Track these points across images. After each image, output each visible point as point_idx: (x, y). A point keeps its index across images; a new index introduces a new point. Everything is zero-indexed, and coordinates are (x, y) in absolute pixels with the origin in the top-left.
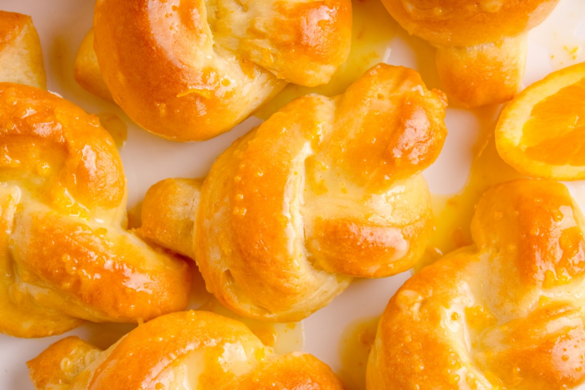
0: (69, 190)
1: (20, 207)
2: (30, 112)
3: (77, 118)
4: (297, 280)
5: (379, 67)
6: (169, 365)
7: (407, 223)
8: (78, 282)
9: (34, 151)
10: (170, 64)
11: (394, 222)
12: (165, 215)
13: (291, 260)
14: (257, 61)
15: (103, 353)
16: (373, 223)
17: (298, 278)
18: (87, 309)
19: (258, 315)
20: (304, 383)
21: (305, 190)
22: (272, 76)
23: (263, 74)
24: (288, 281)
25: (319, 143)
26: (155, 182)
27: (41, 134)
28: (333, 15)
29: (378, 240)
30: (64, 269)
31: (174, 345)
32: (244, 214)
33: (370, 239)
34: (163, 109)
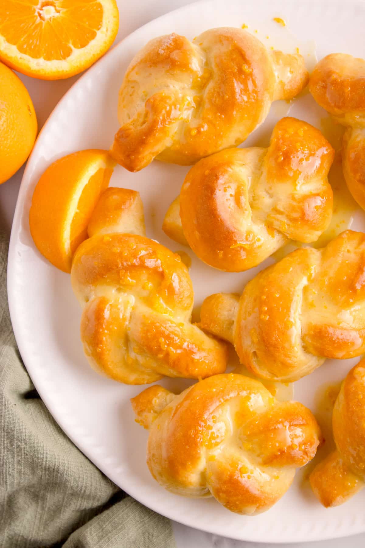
0: (163, 298)
1: (134, 308)
2: (143, 253)
3: (169, 256)
4: (295, 359)
5: (348, 232)
6: (220, 405)
7: (362, 328)
8: (167, 354)
9: (144, 276)
10: (228, 229)
11: (354, 327)
12: (217, 316)
13: (293, 347)
14: (277, 228)
15: (178, 396)
16: (342, 327)
17: (296, 358)
18: (170, 370)
19: (270, 378)
20: (298, 420)
21: (302, 306)
22: (285, 237)
23: (280, 235)
24: (290, 359)
25: (312, 278)
26: (209, 294)
27: (149, 266)
28: (323, 202)
29: (345, 338)
30: (160, 346)
31: (222, 393)
32: (267, 319)
33: (340, 337)
34: (221, 254)
